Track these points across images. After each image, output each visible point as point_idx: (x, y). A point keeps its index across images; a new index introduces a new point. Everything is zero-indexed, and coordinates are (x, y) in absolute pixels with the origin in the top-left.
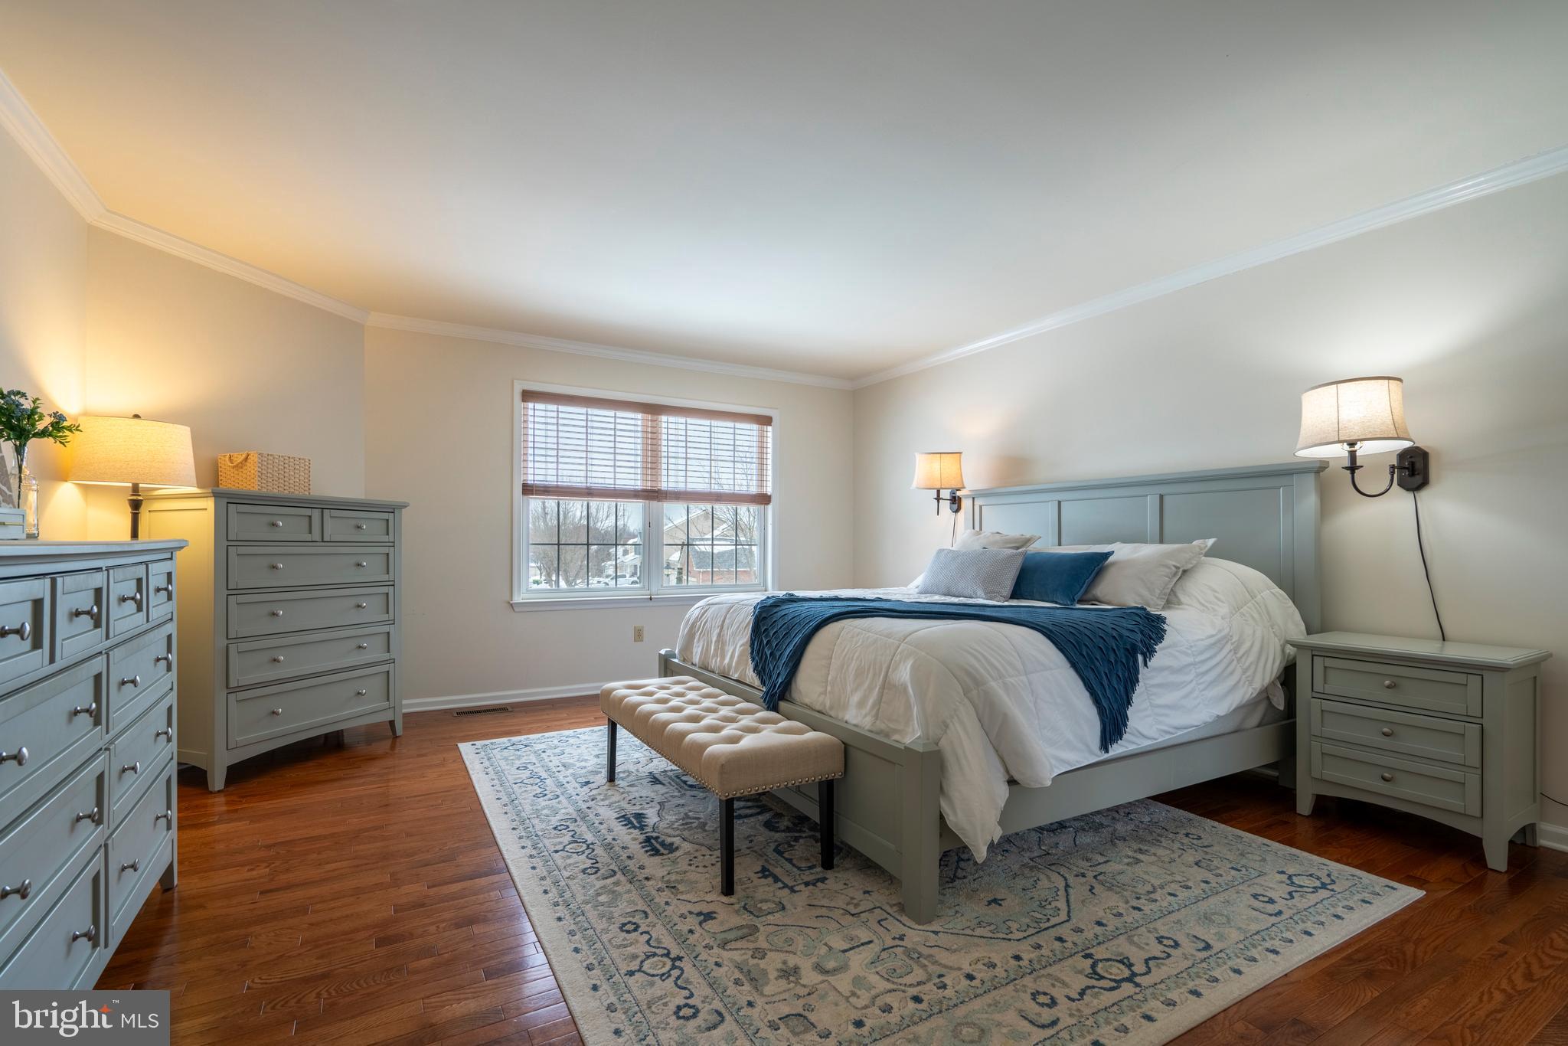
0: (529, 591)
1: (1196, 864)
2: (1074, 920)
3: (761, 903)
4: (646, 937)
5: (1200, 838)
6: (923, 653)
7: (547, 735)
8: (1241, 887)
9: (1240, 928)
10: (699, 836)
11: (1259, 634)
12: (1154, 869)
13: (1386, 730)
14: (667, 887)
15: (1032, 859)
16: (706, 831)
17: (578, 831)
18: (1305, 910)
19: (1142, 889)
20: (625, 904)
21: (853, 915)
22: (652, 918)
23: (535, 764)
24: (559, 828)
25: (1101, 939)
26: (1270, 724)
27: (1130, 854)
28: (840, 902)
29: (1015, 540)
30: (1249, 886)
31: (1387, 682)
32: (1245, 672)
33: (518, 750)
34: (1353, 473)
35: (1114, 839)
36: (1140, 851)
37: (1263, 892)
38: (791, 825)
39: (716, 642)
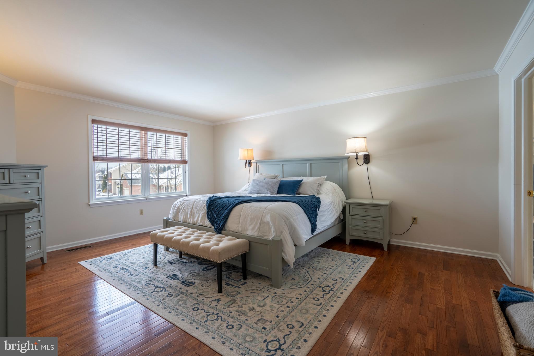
0: (96, 199)
1: (332, 260)
2: (313, 280)
3: (232, 293)
4: (203, 311)
5: (330, 254)
6: (272, 212)
7: (116, 253)
8: (343, 264)
9: (347, 273)
10: (200, 278)
11: (338, 200)
12: (324, 263)
13: (365, 222)
14: (200, 295)
15: (296, 266)
16: (200, 276)
17: (155, 284)
18: (357, 266)
19: (324, 269)
20: (189, 303)
21: (260, 290)
22: (201, 305)
23: (119, 265)
24: (147, 284)
25: (321, 282)
26: (340, 223)
27: (317, 261)
28: (254, 288)
29: (273, 176)
30: (345, 263)
31: (365, 210)
32: (336, 210)
33: (108, 261)
34: (357, 160)
35: (312, 258)
36: (319, 259)
37: (348, 264)
38: (226, 269)
39: (190, 213)
